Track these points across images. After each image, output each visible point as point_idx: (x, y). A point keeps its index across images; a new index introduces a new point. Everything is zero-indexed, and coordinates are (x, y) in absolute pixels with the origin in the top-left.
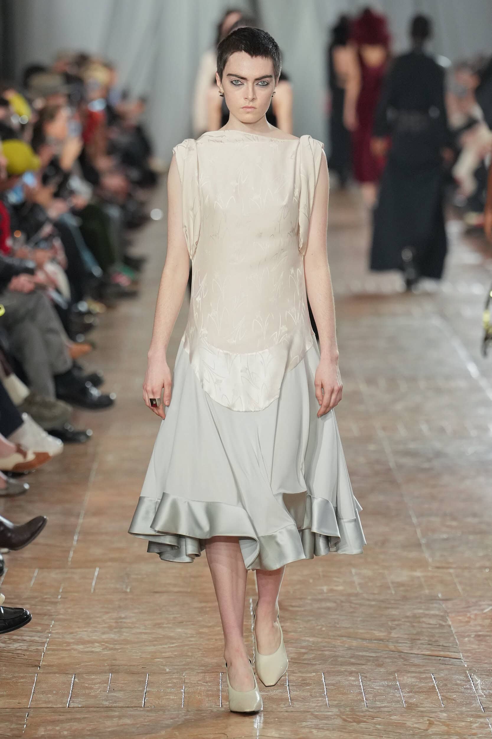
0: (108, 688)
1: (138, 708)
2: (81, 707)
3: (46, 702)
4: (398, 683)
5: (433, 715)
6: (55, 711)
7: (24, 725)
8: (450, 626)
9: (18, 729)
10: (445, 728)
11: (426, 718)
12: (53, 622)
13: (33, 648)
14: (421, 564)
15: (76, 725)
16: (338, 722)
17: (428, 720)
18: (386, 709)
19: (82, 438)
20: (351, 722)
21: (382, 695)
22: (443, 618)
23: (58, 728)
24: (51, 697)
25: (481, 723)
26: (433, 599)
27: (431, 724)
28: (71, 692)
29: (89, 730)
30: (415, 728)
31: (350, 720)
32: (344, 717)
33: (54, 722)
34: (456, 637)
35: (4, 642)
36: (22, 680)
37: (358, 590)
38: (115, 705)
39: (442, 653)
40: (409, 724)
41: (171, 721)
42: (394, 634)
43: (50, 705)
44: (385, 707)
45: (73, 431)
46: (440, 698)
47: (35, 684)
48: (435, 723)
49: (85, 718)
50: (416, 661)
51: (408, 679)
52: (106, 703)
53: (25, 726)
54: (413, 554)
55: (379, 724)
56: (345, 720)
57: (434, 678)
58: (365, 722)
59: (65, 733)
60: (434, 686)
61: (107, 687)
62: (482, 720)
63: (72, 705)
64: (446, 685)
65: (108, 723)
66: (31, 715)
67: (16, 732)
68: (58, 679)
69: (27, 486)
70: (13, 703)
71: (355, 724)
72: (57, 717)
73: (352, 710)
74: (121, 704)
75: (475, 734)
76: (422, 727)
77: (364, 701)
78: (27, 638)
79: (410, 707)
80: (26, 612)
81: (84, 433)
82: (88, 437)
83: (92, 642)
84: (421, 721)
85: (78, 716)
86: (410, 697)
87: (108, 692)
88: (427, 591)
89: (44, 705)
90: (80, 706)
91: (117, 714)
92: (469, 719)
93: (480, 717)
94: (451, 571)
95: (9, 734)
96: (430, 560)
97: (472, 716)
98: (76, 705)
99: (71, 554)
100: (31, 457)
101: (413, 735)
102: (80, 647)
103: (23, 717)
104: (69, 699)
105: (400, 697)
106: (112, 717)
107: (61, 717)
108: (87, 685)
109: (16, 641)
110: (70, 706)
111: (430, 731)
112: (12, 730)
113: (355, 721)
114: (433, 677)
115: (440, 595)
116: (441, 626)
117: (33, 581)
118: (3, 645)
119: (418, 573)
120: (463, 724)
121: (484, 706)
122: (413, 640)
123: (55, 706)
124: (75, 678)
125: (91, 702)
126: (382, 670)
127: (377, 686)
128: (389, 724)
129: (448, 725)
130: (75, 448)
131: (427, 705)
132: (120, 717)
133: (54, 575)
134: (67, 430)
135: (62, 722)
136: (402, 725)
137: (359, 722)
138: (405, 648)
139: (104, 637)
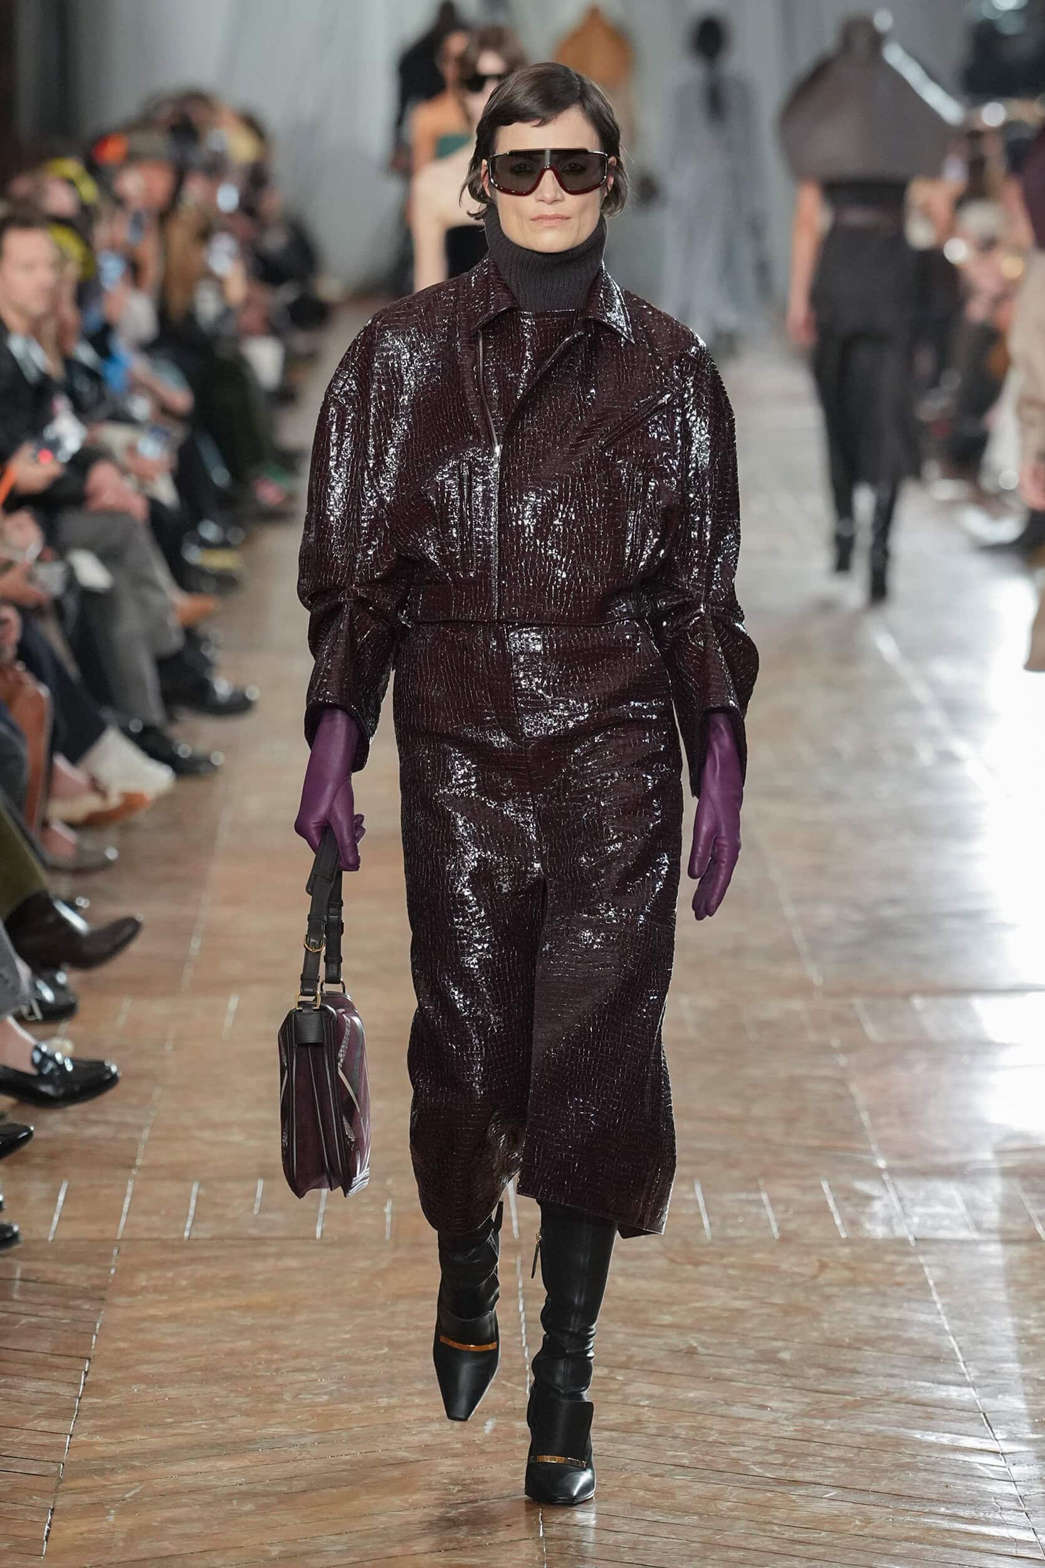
0: (257, 1205)
1: (311, 1241)
2: (212, 1239)
3: (149, 1229)
4: (764, 1197)
5: (826, 1251)
6: (164, 1245)
7: (109, 1268)
8: (852, 1097)
9: (98, 1276)
10: (847, 1274)
11: (814, 1258)
12: (158, 1091)
13: (124, 1136)
14: (804, 988)
15: (201, 1270)
16: (661, 1263)
17: (819, 1261)
18: (744, 1242)
19: (202, 768)
20: (681, 1264)
21: (736, 1216)
22: (842, 1082)
23: (170, 1275)
24: (156, 1220)
25: (911, 1265)
26: (826, 1049)
27: (823, 1266)
28: (191, 1212)
29: (227, 1279)
30: (794, 1273)
31: (679, 1260)
32: (670, 1255)
33: (162, 1265)
34: (865, 1117)
35: (74, 1124)
36: (107, 1192)
37: (692, 1033)
38: (268, 1234)
39: (841, 1144)
40: (784, 1266)
41: (369, 1262)
42: (757, 1111)
43: (155, 1235)
44: (742, 1238)
45: (191, 757)
46: (838, 1221)
47: (127, 1200)
48: (831, 1264)
49: (217, 1258)
50: (796, 1157)
51: (784, 1190)
52: (254, 1232)
53: (113, 1271)
54: (789, 971)
55: (733, 1266)
56: (672, 1261)
57: (830, 1187)
58: (708, 1263)
59: (184, 1283)
60: (826, 1202)
61: (253, 1204)
62: (911, 1260)
63: (195, 1235)
64: (847, 1199)
65: (258, 1266)
66: (123, 1251)
67: (96, 1282)
68: (169, 1189)
69: (112, 854)
70: (90, 1230)
71: (689, 1267)
72: (168, 1256)
73: (686, 1244)
74: (281, 1233)
75: (899, 1284)
76: (809, 1271)
77: (702, 1226)
78: (113, 1118)
79: (786, 1239)
80: (109, 1071)
81: (207, 761)
82: (215, 768)
83: (226, 1125)
84: (806, 1260)
85: (206, 1253)
86: (787, 1220)
87: (256, 1212)
88: (812, 1036)
89: (145, 1235)
90: (208, 1236)
91: (272, 1250)
92: (891, 1258)
93: (908, 1254)
94: (857, 1002)
95: (85, 1285)
96: (817, 981)
97: (895, 1252)
98: (201, 1235)
99: (188, 972)
100: (114, 801)
101: (794, 1285)
102: (207, 1134)
103: (109, 1256)
104: (189, 1224)
105: (768, 1220)
106: (265, 1256)
107: (176, 1257)
108: (219, 1200)
109: (95, 1123)
110: (192, 1237)
111: (821, 1280)
112: (89, 1277)
113: (690, 1263)
114: (825, 1186)
115: (835, 1043)
116: (839, 1097)
117: (121, 1021)
118: (68, 1129)
119: (796, 1005)
120: (878, 1266)
121: (919, 1236)
122: (790, 1120)
123: (163, 1236)
124: (199, 1188)
125: (228, 1229)
126: (736, 1173)
127: (729, 1199)
128: (751, 1267)
129: (852, 1269)
130: (193, 786)
131: (815, 1233)
132: (278, 1256)
133: (157, 1009)
134: (178, 756)
135: (176, 1264)
136: (773, 1270)
137: (697, 1264)
138: (775, 1132)
139: (250, 1116)
